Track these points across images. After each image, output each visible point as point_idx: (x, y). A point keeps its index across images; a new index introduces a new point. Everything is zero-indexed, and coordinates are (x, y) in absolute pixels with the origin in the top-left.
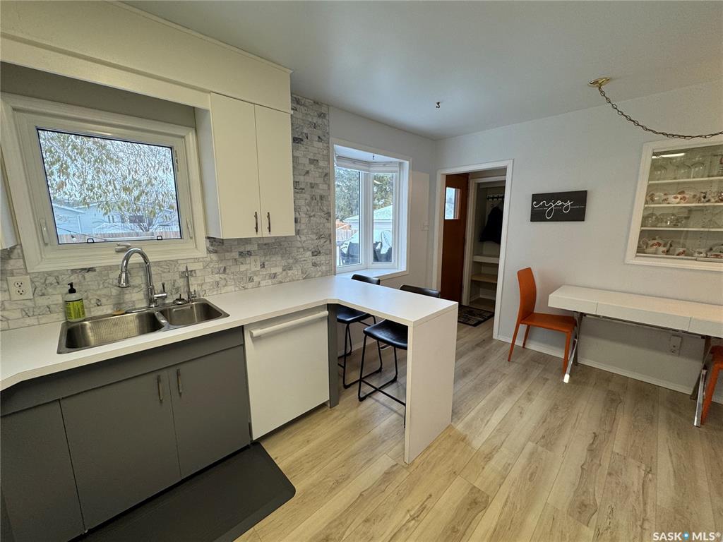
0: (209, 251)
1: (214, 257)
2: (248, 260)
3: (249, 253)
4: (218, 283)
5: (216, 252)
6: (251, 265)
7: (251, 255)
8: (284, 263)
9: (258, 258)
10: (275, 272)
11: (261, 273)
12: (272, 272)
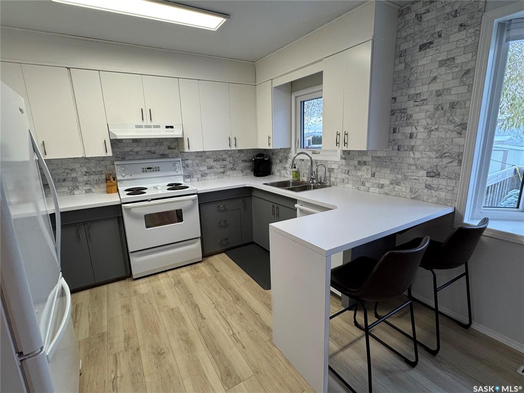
0: (342, 158)
1: (344, 161)
2: (363, 168)
3: (365, 163)
4: (344, 180)
5: (345, 159)
6: (364, 173)
7: (366, 165)
8: (392, 177)
9: (370, 167)
10: (383, 183)
11: (371, 181)
12: (381, 183)
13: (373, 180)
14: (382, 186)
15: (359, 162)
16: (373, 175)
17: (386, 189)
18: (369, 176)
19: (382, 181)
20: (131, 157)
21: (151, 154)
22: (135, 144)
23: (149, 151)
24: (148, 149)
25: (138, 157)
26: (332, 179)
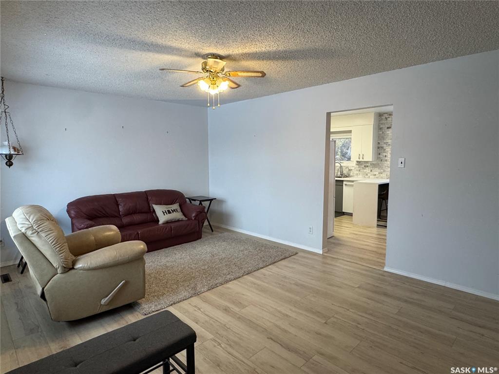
0: (356, 165)
4: (357, 174)
6: (367, 170)
8: (379, 171)
9: (370, 168)
11: (370, 173)
15: (365, 166)
16: (371, 171)
17: (377, 176)
18: (370, 171)
19: (375, 173)
26: (351, 174)
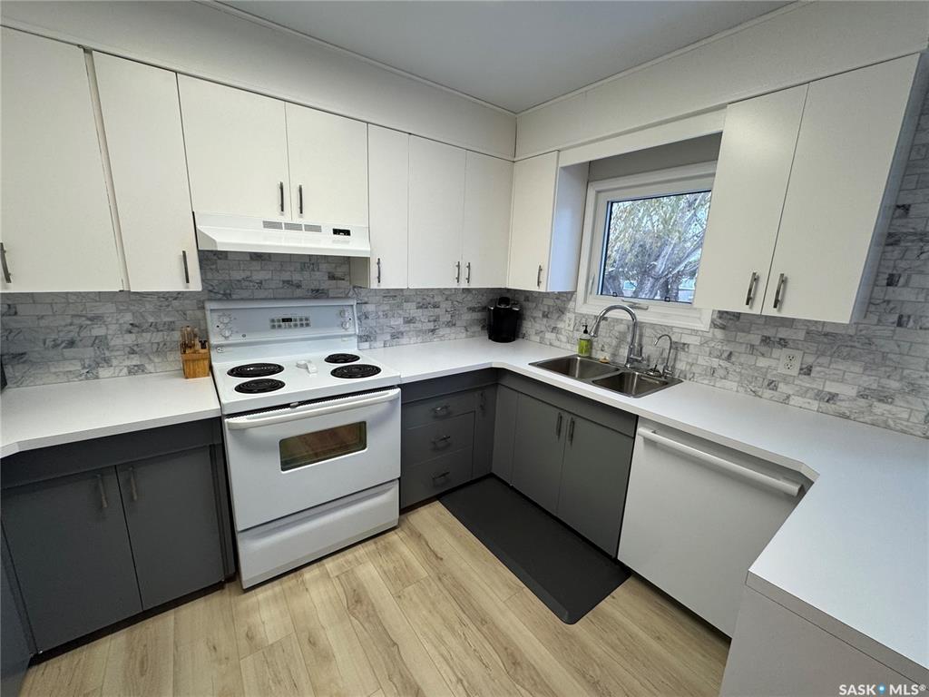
0: (714, 325)
1: (719, 334)
2: (777, 352)
3: (783, 343)
5: (723, 328)
7: (785, 346)
9: (798, 354)
10: (833, 391)
11: (797, 382)
12: (827, 389)
13: (805, 382)
14: (832, 398)
15: (766, 340)
16: (806, 371)
17: (843, 406)
20: (245, 294)
21: (292, 289)
22: (256, 265)
23: (288, 282)
24: (286, 276)
25: (262, 294)
